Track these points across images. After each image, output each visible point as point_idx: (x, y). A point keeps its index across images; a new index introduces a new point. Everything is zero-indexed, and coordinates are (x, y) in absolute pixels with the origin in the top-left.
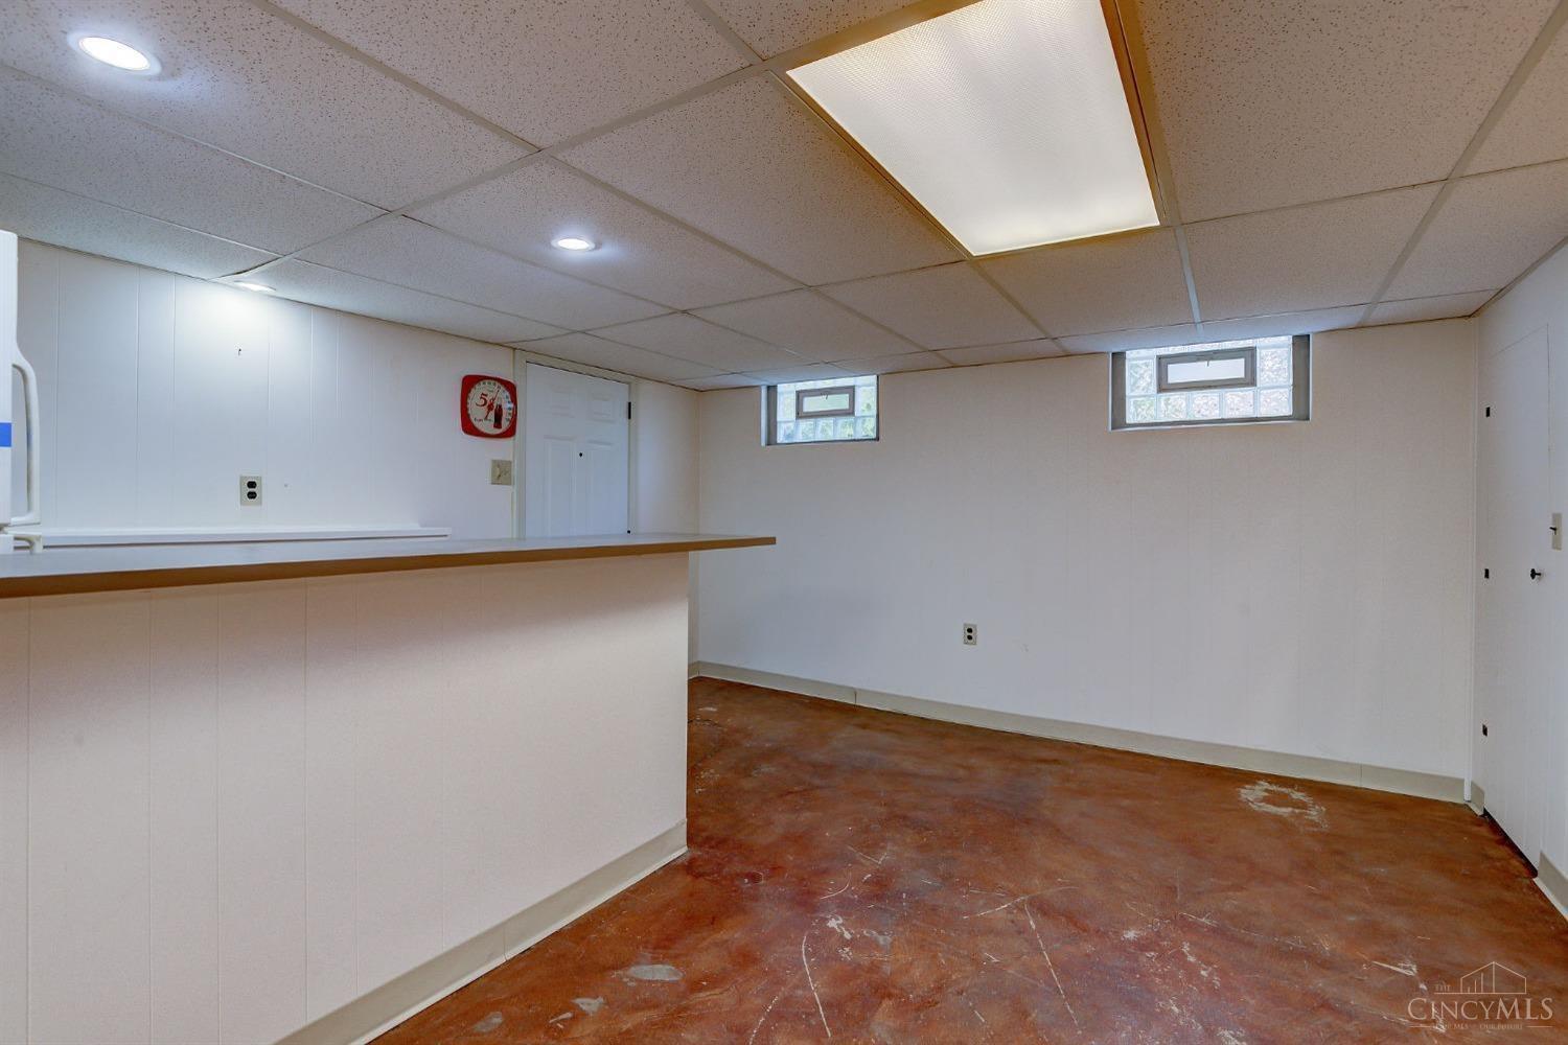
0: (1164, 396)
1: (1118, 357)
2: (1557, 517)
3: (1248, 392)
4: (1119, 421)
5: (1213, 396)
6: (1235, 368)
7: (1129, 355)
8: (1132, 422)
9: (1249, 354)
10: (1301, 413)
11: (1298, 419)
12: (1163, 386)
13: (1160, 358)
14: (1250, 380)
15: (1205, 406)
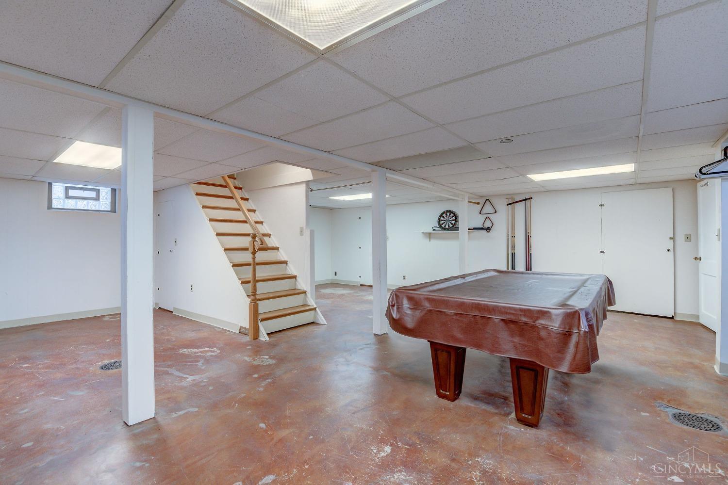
0: (67, 200)
1: (50, 184)
2: (176, 239)
3: (97, 202)
4: (50, 207)
5: (85, 202)
6: (93, 194)
7: (53, 184)
8: (55, 207)
9: (98, 191)
10: (113, 210)
11: (111, 212)
12: (67, 196)
13: (66, 187)
14: (97, 198)
15: (81, 205)
